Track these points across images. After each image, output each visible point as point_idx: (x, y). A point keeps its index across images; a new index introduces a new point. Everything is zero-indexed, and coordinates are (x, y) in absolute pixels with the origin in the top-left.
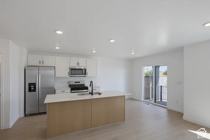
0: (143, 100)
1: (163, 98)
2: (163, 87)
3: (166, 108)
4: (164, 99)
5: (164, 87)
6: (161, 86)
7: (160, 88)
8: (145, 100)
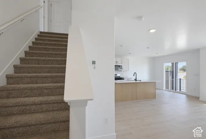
0: (164, 89)
1: (181, 89)
2: (181, 80)
3: (186, 94)
4: (183, 89)
5: (183, 80)
6: (180, 79)
7: (179, 81)
8: (166, 89)
